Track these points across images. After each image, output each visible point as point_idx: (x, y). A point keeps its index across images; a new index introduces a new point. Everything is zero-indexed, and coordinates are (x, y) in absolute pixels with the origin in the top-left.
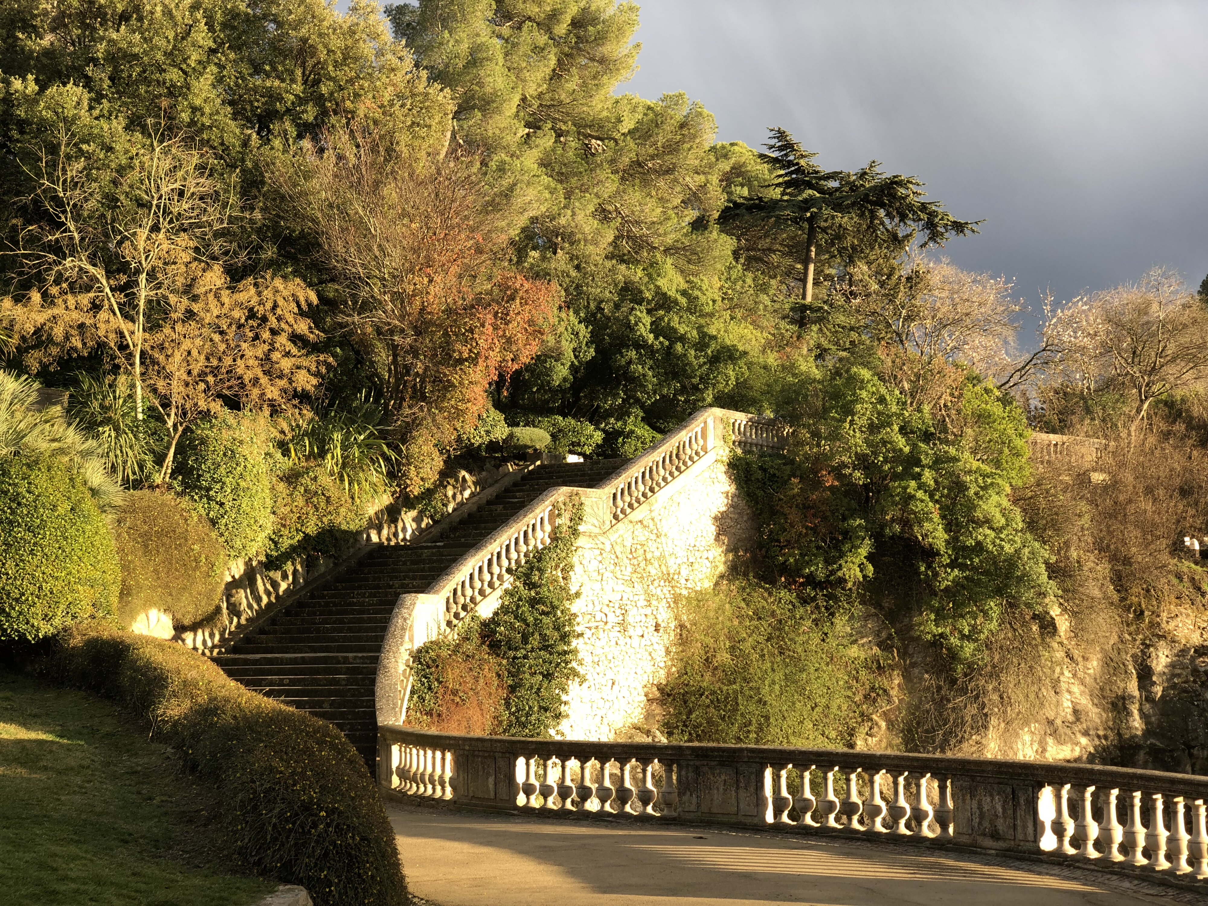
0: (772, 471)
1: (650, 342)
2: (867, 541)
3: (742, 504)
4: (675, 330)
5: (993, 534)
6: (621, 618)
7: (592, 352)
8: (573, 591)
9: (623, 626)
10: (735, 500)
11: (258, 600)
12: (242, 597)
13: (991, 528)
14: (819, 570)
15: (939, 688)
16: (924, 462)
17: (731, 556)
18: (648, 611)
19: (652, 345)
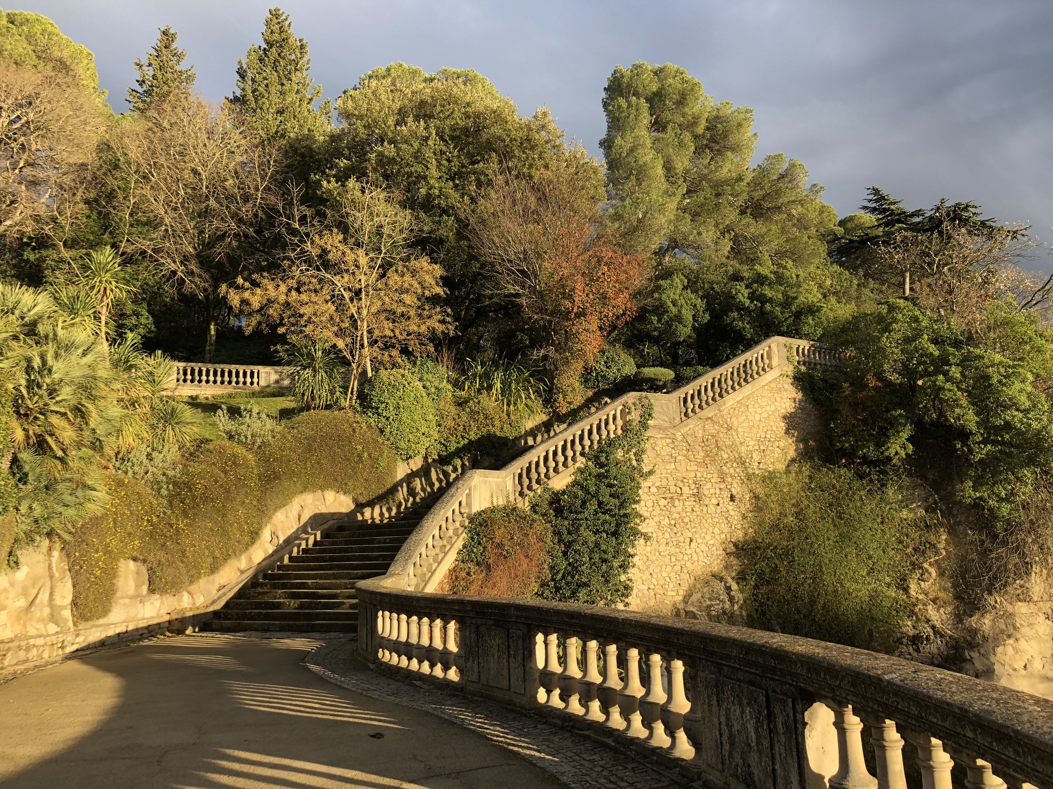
0: (831, 381)
1: (747, 305)
2: (908, 427)
3: (810, 407)
4: (765, 295)
5: (1021, 415)
6: (695, 491)
7: (707, 316)
8: (646, 470)
9: (698, 496)
10: (803, 404)
11: (432, 485)
12: (417, 484)
13: (1017, 410)
14: (870, 451)
15: (983, 542)
16: (952, 361)
17: (801, 446)
18: (723, 486)
19: (748, 307)
